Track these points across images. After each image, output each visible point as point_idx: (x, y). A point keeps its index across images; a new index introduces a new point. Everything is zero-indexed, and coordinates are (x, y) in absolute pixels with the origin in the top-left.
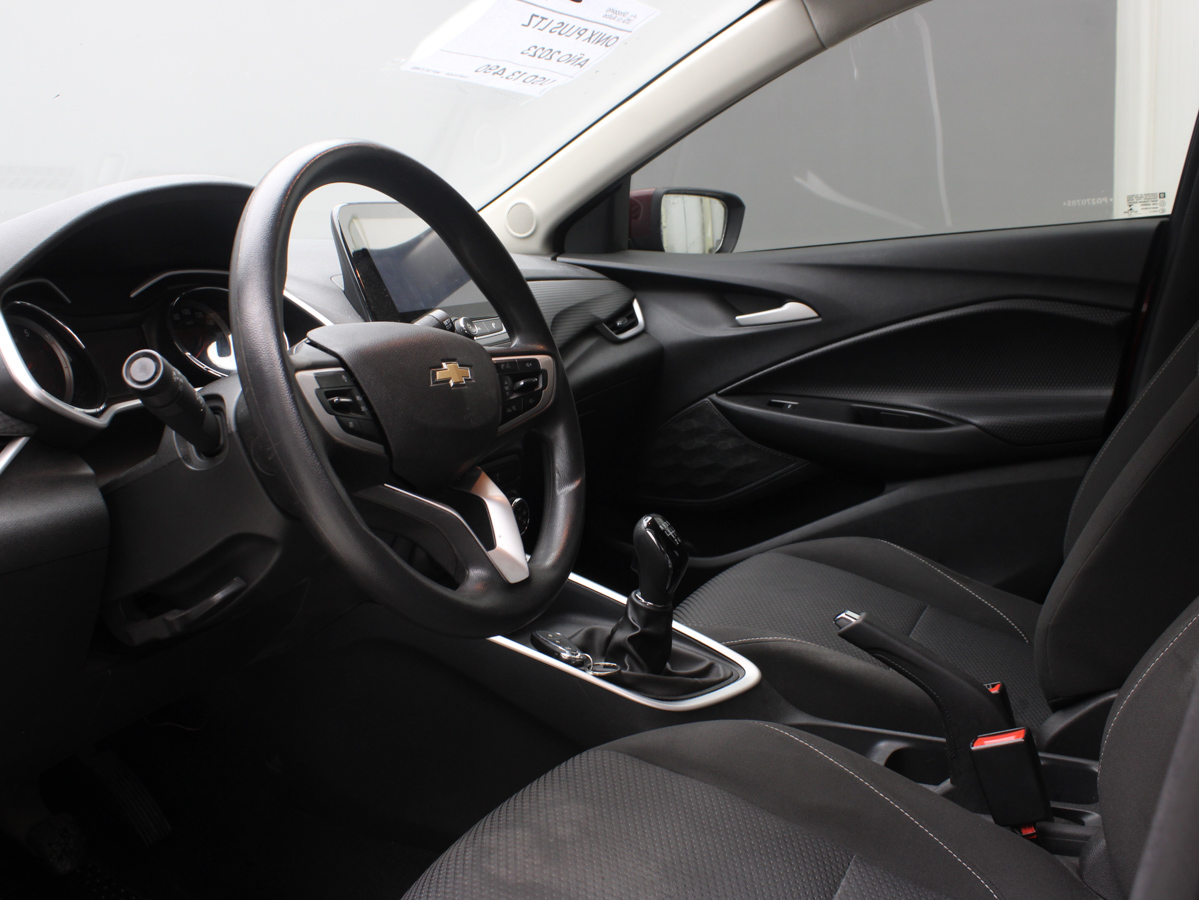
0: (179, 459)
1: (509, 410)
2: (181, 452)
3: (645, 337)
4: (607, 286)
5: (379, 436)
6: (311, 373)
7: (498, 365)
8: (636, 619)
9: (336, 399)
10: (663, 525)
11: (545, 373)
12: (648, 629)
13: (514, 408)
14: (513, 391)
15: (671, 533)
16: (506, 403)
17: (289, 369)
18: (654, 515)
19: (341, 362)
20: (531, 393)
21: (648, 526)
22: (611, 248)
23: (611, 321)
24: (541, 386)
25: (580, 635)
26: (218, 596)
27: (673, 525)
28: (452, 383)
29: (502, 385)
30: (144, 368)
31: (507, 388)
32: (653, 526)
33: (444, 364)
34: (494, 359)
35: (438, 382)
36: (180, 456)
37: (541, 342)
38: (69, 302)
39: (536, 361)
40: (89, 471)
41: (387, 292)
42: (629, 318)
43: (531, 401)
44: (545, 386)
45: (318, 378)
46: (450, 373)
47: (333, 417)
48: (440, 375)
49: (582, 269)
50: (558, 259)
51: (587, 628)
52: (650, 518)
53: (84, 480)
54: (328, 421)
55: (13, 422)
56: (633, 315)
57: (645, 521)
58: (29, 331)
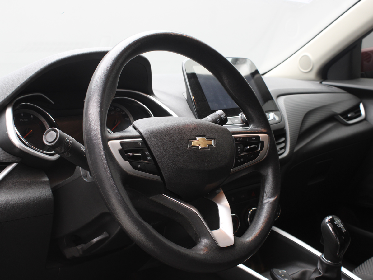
0: (81, 176)
1: (239, 161)
2: (82, 173)
3: (365, 122)
4: (346, 96)
5: (158, 171)
6: (118, 142)
7: (236, 138)
8: (321, 268)
9: (131, 154)
10: (338, 221)
11: (263, 143)
12: (327, 275)
13: (242, 160)
14: (242, 151)
15: (341, 226)
16: (238, 157)
17: (105, 140)
18: (334, 216)
19: (141, 136)
20: (254, 153)
21: (329, 222)
22: (351, 77)
23: (344, 114)
24: (259, 149)
25: (299, 273)
26: (95, 240)
27: (343, 222)
28: (200, 147)
29: (237, 148)
30: (52, 136)
31: (239, 150)
32: (331, 221)
33: (197, 138)
34: (233, 135)
35: (191, 147)
36: (82, 175)
37: (263, 128)
38: (53, 103)
39: (259, 137)
40: (47, 179)
41: (206, 100)
42: (355, 113)
43: (252, 157)
44: (262, 149)
45: (122, 144)
46: (200, 142)
47: (128, 162)
48: (194, 143)
49: (334, 88)
50: (324, 83)
51: (303, 270)
52: (331, 217)
53: (44, 183)
54: (125, 164)
55: (11, 156)
56: (359, 111)
57: (327, 219)
58: (33, 116)
